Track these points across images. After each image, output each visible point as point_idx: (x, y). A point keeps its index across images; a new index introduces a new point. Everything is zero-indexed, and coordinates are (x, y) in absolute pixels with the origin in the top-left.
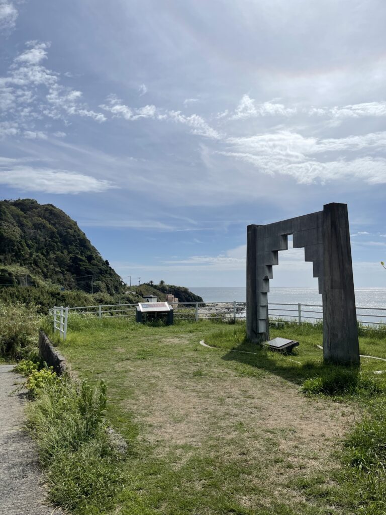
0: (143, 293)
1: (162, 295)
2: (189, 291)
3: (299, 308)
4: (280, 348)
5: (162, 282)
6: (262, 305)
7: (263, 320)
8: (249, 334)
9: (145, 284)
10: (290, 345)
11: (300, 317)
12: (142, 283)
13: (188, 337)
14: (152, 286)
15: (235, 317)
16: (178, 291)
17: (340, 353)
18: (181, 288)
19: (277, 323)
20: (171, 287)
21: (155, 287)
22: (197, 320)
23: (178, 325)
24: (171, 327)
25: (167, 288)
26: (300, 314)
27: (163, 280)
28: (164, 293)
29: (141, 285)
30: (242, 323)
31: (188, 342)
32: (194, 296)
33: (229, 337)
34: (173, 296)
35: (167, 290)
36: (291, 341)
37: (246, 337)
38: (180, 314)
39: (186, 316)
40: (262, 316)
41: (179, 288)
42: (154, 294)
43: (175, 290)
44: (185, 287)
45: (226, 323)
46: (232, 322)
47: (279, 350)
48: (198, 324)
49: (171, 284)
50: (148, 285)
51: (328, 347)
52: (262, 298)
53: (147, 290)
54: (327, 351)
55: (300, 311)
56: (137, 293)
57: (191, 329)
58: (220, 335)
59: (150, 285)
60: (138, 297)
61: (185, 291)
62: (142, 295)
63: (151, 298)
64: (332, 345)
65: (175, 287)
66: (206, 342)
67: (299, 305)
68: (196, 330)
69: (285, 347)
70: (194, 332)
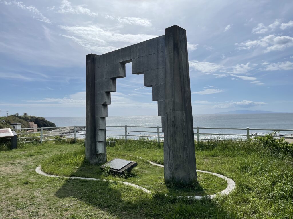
0: (10, 121)
1: (25, 122)
2: (46, 119)
3: (126, 129)
4: (121, 171)
5: (25, 114)
6: (101, 128)
7: (101, 142)
8: (88, 155)
9: (12, 115)
10: (130, 166)
11: (126, 136)
12: (9, 115)
13: (26, 162)
14: (18, 117)
15: (75, 138)
16: (38, 120)
17: (181, 174)
18: (40, 118)
19: (110, 141)
20: (32, 117)
21: (20, 117)
22: (42, 142)
23: (21, 148)
24: (14, 150)
25: (30, 118)
26: (126, 133)
27: (26, 113)
28: (27, 121)
29: (8, 116)
30: (81, 142)
31: (21, 171)
32: (49, 122)
33: (68, 159)
34: (34, 123)
35: (29, 119)
36: (130, 162)
37: (85, 159)
38: (26, 138)
39: (30, 139)
40: (101, 138)
41: (38, 118)
42: (19, 122)
43: (35, 120)
44: (43, 117)
45: (68, 143)
46: (73, 142)
47: (121, 174)
48: (41, 146)
49: (32, 115)
50: (15, 116)
51: (169, 168)
52: (100, 122)
53: (14, 120)
54: (168, 172)
55: (126, 131)
56: (5, 121)
57: (32, 152)
58: (60, 158)
59: (17, 116)
60: (7, 124)
61: (43, 120)
62: (9, 123)
63: (17, 124)
64: (173, 166)
65: (35, 117)
66: (43, 169)
67: (126, 127)
68: (38, 153)
69: (125, 169)
70: (34, 155)
